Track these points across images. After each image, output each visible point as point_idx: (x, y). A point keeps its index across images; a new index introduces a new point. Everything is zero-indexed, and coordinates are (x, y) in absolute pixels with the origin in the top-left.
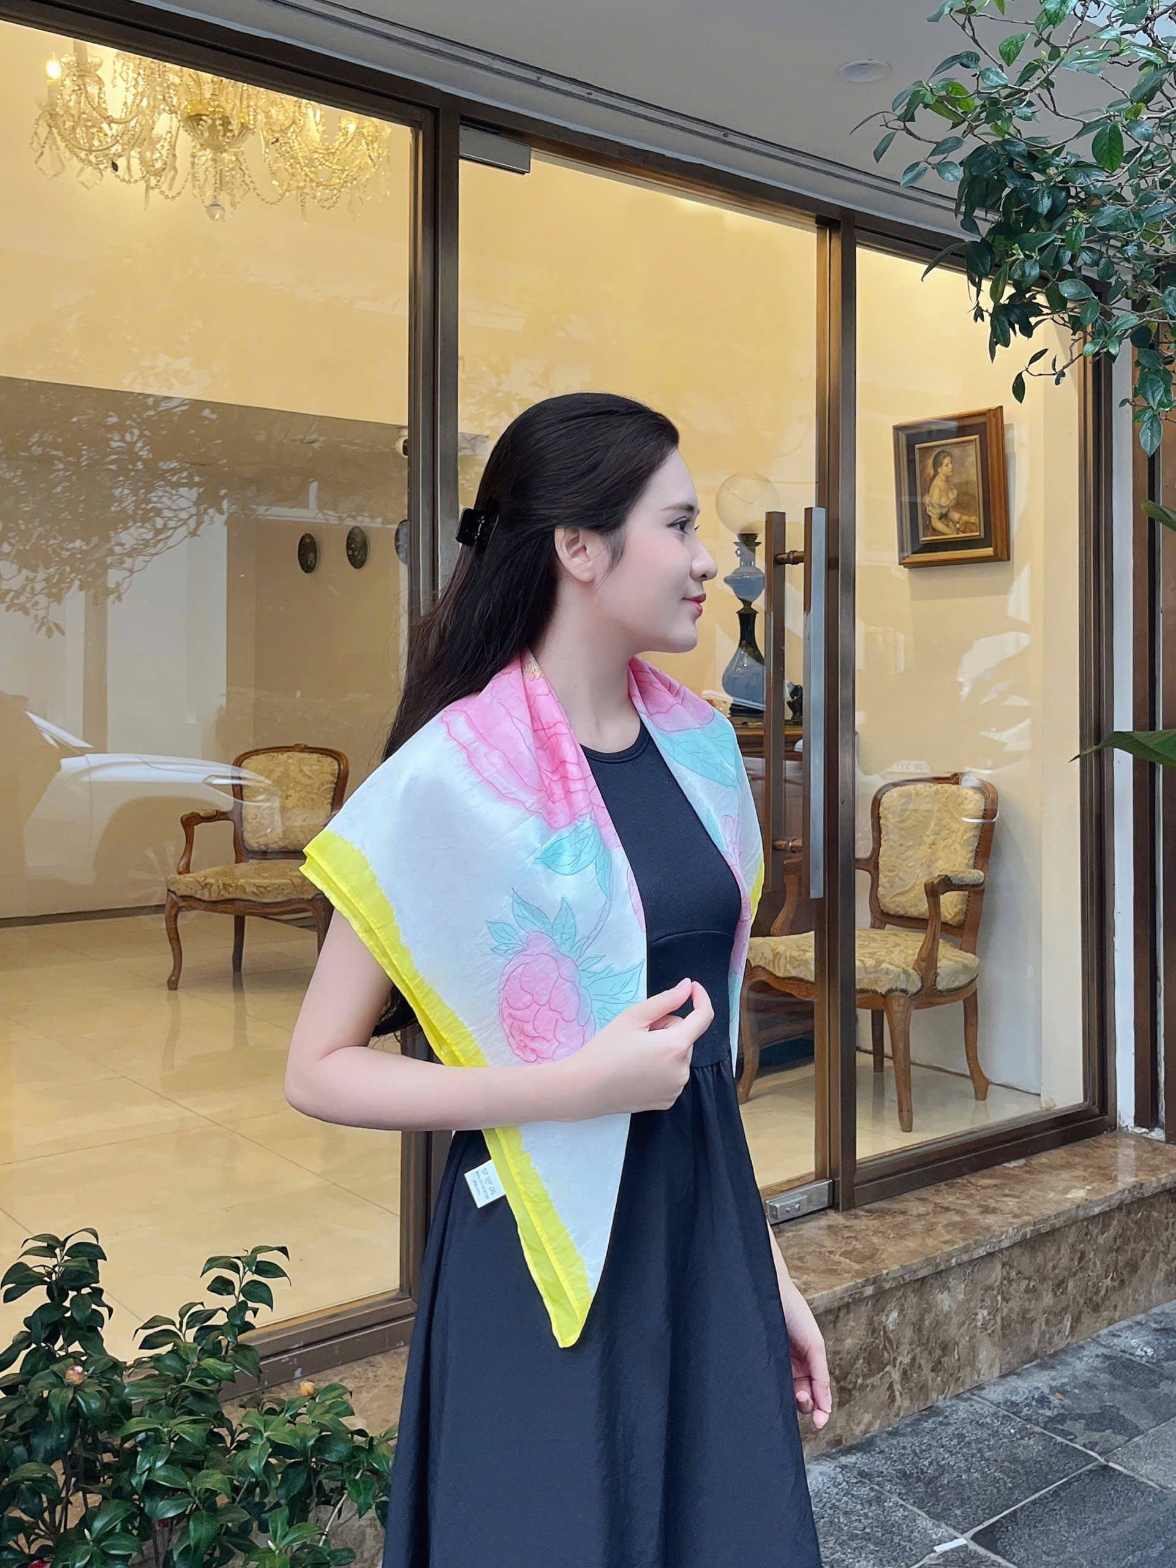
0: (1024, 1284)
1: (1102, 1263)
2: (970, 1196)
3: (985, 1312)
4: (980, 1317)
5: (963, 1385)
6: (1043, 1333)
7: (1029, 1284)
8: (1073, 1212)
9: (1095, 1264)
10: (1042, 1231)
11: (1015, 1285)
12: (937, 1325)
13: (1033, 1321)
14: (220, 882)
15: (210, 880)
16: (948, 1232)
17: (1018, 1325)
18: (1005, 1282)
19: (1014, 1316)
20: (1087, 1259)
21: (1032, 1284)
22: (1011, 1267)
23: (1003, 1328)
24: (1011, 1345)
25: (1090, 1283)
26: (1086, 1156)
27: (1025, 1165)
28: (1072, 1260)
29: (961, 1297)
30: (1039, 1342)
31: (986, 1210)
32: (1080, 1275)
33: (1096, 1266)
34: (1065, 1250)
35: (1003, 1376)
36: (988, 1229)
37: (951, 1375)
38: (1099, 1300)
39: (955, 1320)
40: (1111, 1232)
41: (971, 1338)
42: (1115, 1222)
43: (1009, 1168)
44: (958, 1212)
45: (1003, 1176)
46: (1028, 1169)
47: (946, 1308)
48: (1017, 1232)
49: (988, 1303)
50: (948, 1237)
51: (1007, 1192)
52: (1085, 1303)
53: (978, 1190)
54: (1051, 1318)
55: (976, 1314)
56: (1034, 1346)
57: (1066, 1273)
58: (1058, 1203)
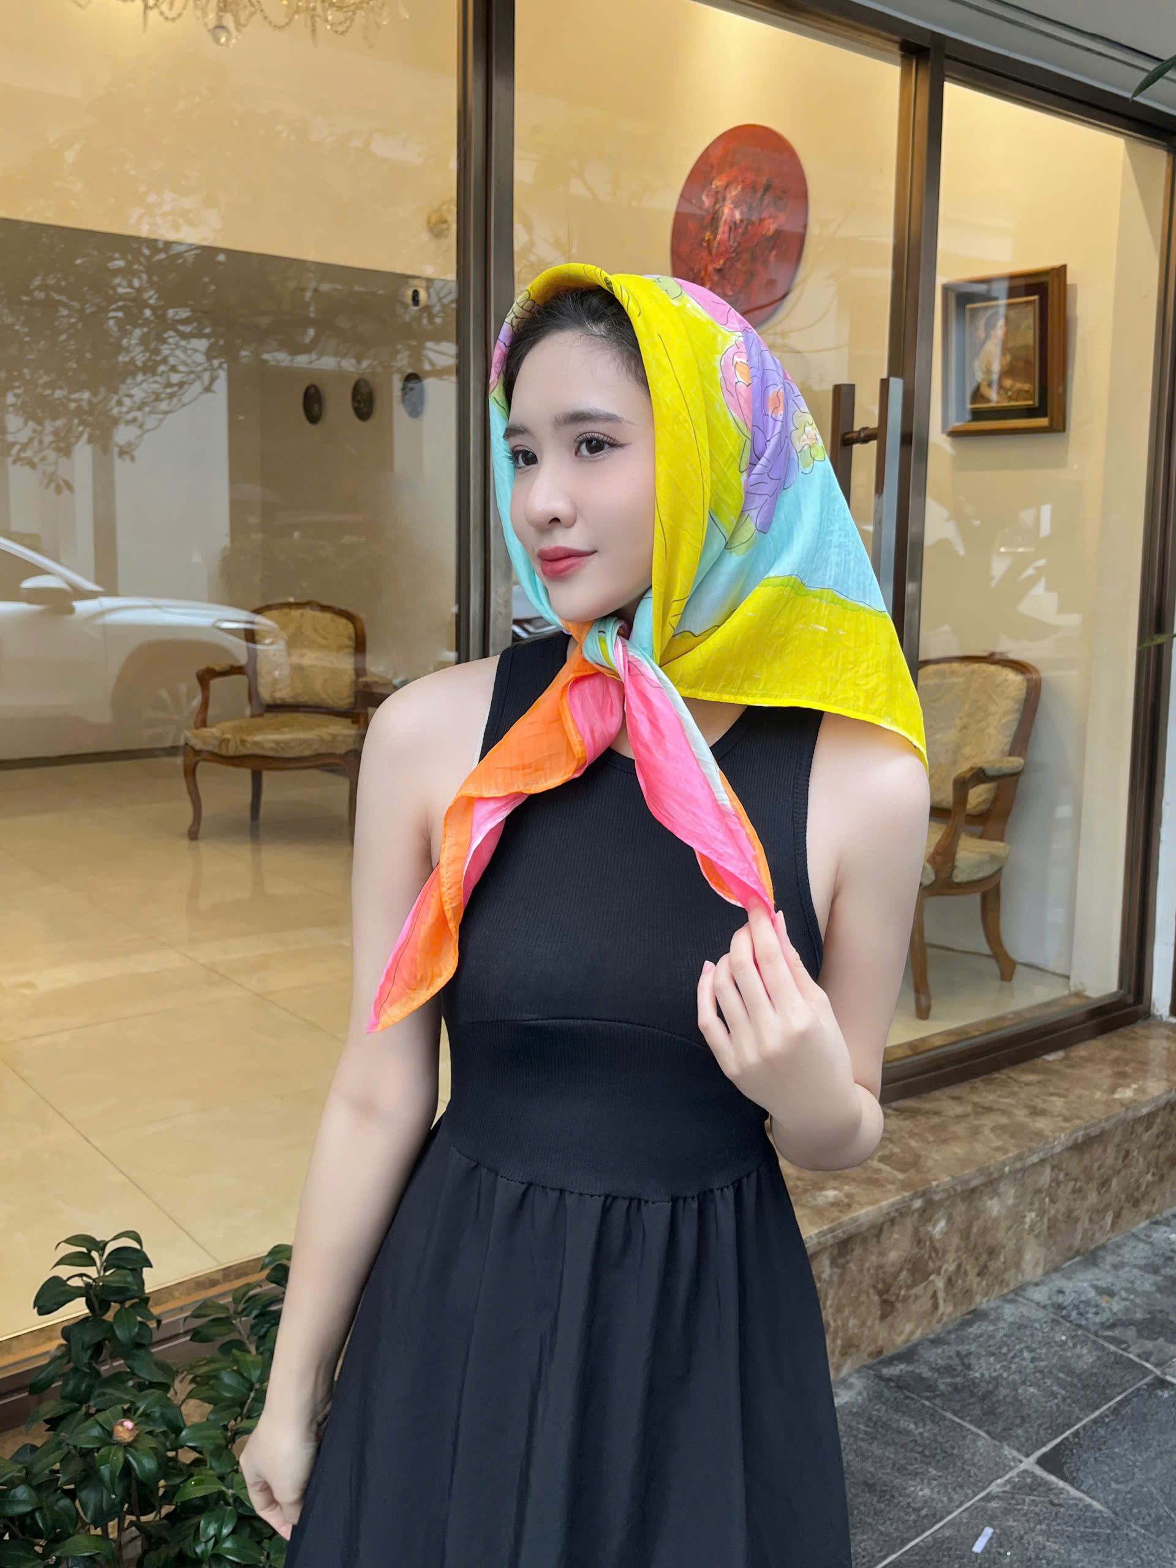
0: (1071, 1184)
1: (1145, 1159)
2: (1013, 1094)
3: (1033, 1215)
4: (1028, 1220)
5: (1008, 1285)
6: (1085, 1231)
7: (1075, 1185)
8: (1122, 1114)
9: (1138, 1160)
10: (1093, 1134)
11: (1062, 1187)
12: (985, 1231)
13: (1077, 1220)
14: (238, 738)
15: (228, 736)
16: (999, 1137)
17: (1063, 1226)
18: (1054, 1185)
19: (1060, 1217)
20: (1130, 1157)
21: (1079, 1184)
22: (1060, 1170)
23: (1049, 1228)
24: (1055, 1243)
25: (1132, 1180)
26: (1125, 1048)
27: (1065, 1058)
28: (1117, 1158)
29: (1010, 1202)
30: (1082, 1239)
31: (1035, 1112)
32: (1123, 1173)
33: (1139, 1161)
34: (1111, 1150)
35: (1046, 1273)
36: (1039, 1135)
37: (996, 1278)
38: (1139, 1196)
39: (1004, 1224)
40: (1155, 1130)
41: (1018, 1241)
42: (1159, 1120)
43: (1049, 1062)
44: (1004, 1112)
45: (1046, 1071)
46: (1068, 1062)
47: (995, 1213)
48: (1070, 1135)
49: (1036, 1206)
50: (999, 1143)
51: (1052, 1090)
52: (1127, 1198)
53: (1021, 1088)
54: (1095, 1216)
55: (1024, 1217)
56: (1077, 1244)
57: (1110, 1172)
58: (1106, 1104)
